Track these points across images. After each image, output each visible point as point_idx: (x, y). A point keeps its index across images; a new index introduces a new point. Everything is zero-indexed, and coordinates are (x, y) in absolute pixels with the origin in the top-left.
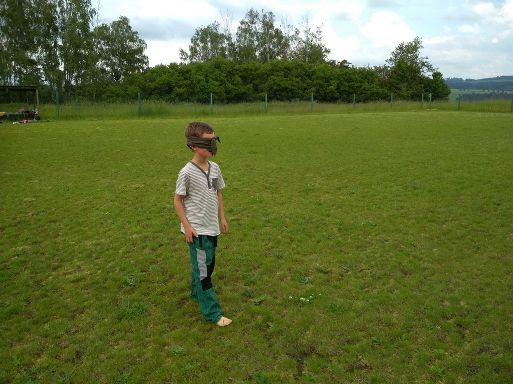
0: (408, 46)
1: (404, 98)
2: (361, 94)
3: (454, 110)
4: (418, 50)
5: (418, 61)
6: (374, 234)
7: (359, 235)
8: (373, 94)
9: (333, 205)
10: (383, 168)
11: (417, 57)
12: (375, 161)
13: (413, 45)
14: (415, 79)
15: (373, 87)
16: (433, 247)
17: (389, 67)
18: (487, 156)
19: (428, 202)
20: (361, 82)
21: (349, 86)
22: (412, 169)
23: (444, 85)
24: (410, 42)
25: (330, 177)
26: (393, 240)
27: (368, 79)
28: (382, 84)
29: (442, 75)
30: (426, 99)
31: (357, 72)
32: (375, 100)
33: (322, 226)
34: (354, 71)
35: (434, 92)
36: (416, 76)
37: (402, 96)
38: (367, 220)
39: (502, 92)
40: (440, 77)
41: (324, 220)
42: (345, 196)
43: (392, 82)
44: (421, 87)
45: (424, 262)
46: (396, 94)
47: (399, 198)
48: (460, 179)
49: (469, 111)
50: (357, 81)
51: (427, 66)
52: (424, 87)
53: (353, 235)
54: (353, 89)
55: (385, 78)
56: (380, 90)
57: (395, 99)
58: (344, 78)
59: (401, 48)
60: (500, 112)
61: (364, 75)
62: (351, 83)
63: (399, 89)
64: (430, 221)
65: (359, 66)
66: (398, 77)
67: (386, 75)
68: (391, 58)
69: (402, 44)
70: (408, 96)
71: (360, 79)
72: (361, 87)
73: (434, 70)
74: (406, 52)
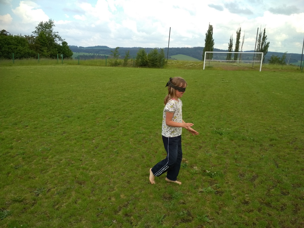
0: (46, 24)
1: (46, 56)
2: (17, 53)
3: (76, 65)
4: (52, 27)
5: (52, 34)
6: (50, 156)
7: (39, 160)
8: (26, 54)
9: (14, 139)
10: (44, 105)
11: (52, 32)
12: (37, 100)
13: (49, 24)
14: (52, 45)
15: (25, 49)
16: (92, 158)
17: (34, 36)
18: (103, 92)
19: (79, 125)
20: (17, 45)
21: (8, 48)
22: (62, 103)
23: (69, 49)
24: (47, 22)
25: (6, 115)
26: (65, 159)
27: (21, 44)
28: (31, 47)
29: (67, 43)
30: (60, 58)
31: (13, 39)
32: (27, 57)
33: (9, 158)
34: (11, 37)
35: (63, 54)
36: (52, 43)
37: (44, 55)
38: (43, 146)
39: (98, 54)
40: (66, 45)
41: (9, 153)
42: (21, 129)
43: (38, 46)
44: (56, 50)
45: (90, 171)
46: (41, 54)
47: (61, 126)
48: (93, 108)
49: (84, 65)
50: (14, 44)
51: (58, 37)
52: (58, 50)
53: (35, 161)
54: (11, 50)
55: (33, 43)
56: (30, 51)
57: (40, 57)
58: (4, 42)
59: (41, 25)
60: (101, 66)
61: (19, 41)
62: (9, 46)
63: (42, 51)
64: (85, 139)
65: (15, 35)
66: (41, 43)
67: (33, 41)
68: (36, 31)
69: (42, 23)
70: (49, 56)
71: (16, 43)
72: (17, 48)
73: (62, 40)
74: (44, 28)
